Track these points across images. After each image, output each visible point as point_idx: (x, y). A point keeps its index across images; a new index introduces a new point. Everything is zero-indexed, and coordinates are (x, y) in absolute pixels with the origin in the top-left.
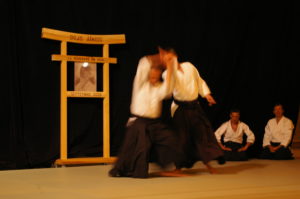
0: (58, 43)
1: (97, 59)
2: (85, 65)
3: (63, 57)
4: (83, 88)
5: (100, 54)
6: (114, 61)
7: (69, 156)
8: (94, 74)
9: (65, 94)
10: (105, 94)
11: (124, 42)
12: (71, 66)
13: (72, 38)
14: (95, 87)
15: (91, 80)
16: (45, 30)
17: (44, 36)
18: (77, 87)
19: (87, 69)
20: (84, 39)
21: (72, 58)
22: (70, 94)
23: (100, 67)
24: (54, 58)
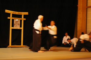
0: (10, 14)
1: (20, 19)
2: (17, 20)
3: (11, 18)
4: (16, 26)
5: (21, 17)
6: (25, 19)
7: (12, 45)
8: (19, 23)
9: (11, 28)
10: (22, 28)
11: (28, 14)
12: (13, 20)
13: (13, 13)
14: (19, 26)
15: (19, 24)
16: (6, 10)
17: (6, 12)
18: (14, 26)
19: (18, 21)
20: (17, 13)
21: (13, 18)
22: (12, 28)
23: (21, 21)
24: (8, 18)
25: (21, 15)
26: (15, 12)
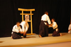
0: (21, 11)
1: (29, 14)
2: (27, 15)
3: (22, 14)
5: (30, 13)
6: (33, 14)
8: (29, 17)
10: (31, 21)
11: (35, 10)
12: (24, 16)
15: (28, 18)
17: (19, 10)
19: (27, 16)
20: (27, 10)
21: (24, 14)
23: (30, 16)
25: (30, 12)
26: (25, 9)
